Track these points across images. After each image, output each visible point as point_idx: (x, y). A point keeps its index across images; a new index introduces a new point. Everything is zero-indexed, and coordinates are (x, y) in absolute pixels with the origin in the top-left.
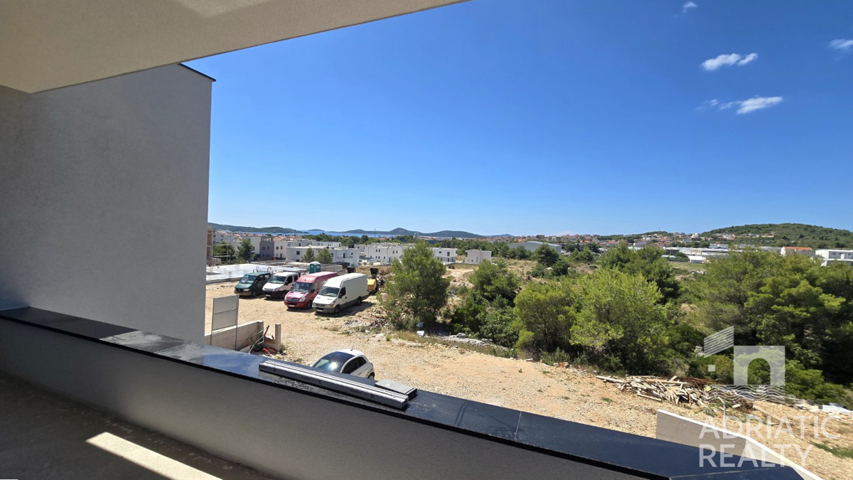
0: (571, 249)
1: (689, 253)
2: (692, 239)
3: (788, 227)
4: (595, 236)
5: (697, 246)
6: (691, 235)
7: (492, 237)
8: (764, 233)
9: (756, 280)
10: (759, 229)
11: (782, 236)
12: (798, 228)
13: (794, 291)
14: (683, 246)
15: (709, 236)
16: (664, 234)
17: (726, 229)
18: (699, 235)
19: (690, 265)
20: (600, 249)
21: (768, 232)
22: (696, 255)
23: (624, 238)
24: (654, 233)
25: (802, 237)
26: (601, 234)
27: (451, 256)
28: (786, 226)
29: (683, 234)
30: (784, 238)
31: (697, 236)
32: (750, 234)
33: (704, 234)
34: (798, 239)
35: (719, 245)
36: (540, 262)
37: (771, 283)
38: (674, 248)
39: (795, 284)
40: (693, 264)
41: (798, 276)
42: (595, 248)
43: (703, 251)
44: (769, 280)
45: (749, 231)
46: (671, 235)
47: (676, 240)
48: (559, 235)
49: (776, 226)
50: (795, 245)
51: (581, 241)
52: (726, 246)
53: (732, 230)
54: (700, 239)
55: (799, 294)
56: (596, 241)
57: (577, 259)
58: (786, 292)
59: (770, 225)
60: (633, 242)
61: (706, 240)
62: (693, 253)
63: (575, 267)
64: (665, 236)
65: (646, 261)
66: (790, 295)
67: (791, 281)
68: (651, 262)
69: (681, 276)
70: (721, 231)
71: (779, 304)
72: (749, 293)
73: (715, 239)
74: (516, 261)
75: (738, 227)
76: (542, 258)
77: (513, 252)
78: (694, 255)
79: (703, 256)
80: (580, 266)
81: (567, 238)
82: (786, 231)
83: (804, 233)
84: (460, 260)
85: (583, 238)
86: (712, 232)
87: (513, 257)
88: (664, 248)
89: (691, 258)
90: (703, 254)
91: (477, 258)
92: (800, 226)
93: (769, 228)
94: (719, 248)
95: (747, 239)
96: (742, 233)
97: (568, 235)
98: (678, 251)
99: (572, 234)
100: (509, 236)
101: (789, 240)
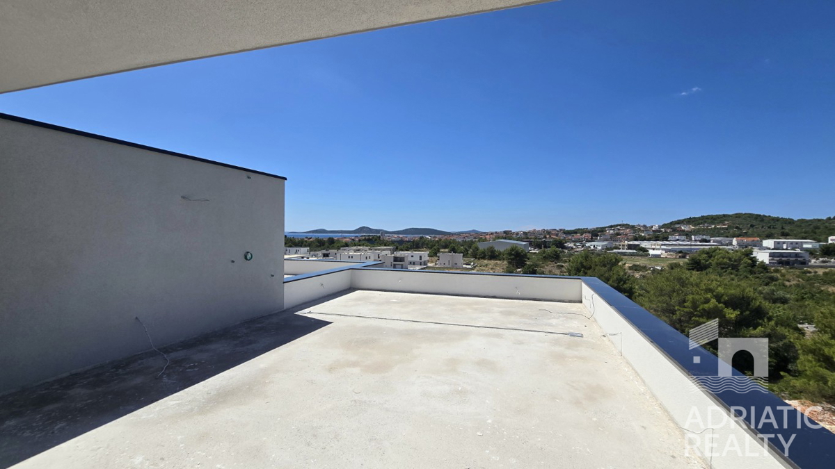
0: (538, 246)
1: (650, 247)
2: (653, 231)
3: (740, 217)
4: (561, 230)
5: (657, 239)
6: (652, 227)
7: (460, 234)
8: (719, 224)
9: (681, 297)
10: (715, 219)
11: (735, 226)
12: (749, 217)
13: (706, 306)
14: (644, 239)
15: (668, 228)
16: (627, 226)
17: (685, 220)
18: (660, 227)
19: (650, 259)
20: (566, 245)
21: (722, 222)
22: (656, 249)
23: (589, 232)
24: (618, 225)
25: (752, 226)
26: (568, 228)
27: (423, 260)
28: (738, 216)
29: (645, 226)
30: (737, 228)
31: (657, 228)
32: (706, 224)
33: (665, 226)
34: (749, 229)
35: (677, 237)
36: (509, 263)
37: (691, 300)
38: (636, 243)
39: (707, 301)
40: (652, 259)
41: (709, 296)
42: (560, 244)
43: (662, 245)
44: (690, 297)
45: (706, 222)
46: (633, 227)
47: (638, 233)
48: (526, 229)
49: (729, 216)
50: (746, 235)
51: (548, 236)
52: (683, 238)
53: (689, 221)
54: (660, 231)
55: (710, 309)
56: (562, 236)
57: (545, 257)
58: (701, 307)
59: (724, 215)
60: (597, 236)
61: (666, 232)
62: (653, 247)
63: (543, 267)
64: (628, 228)
65: (606, 268)
66: (704, 309)
67: (705, 298)
68: (610, 269)
69: (641, 273)
70: (679, 222)
71: (696, 316)
72: (676, 308)
73: (675, 231)
74: (486, 261)
75: (694, 218)
76: (511, 259)
77: (483, 253)
78: (654, 249)
79: (663, 249)
80: (547, 266)
81: (534, 232)
82: (738, 221)
83: (754, 222)
84: (432, 262)
85: (549, 232)
86: (671, 223)
87: (484, 258)
88: (626, 242)
89: (651, 252)
90: (663, 247)
91: (449, 261)
92: (751, 216)
93: (723, 218)
94: (678, 240)
95: (704, 230)
96: (699, 224)
97: (535, 230)
98: (639, 245)
99: (539, 228)
100: (477, 233)
101: (741, 229)
